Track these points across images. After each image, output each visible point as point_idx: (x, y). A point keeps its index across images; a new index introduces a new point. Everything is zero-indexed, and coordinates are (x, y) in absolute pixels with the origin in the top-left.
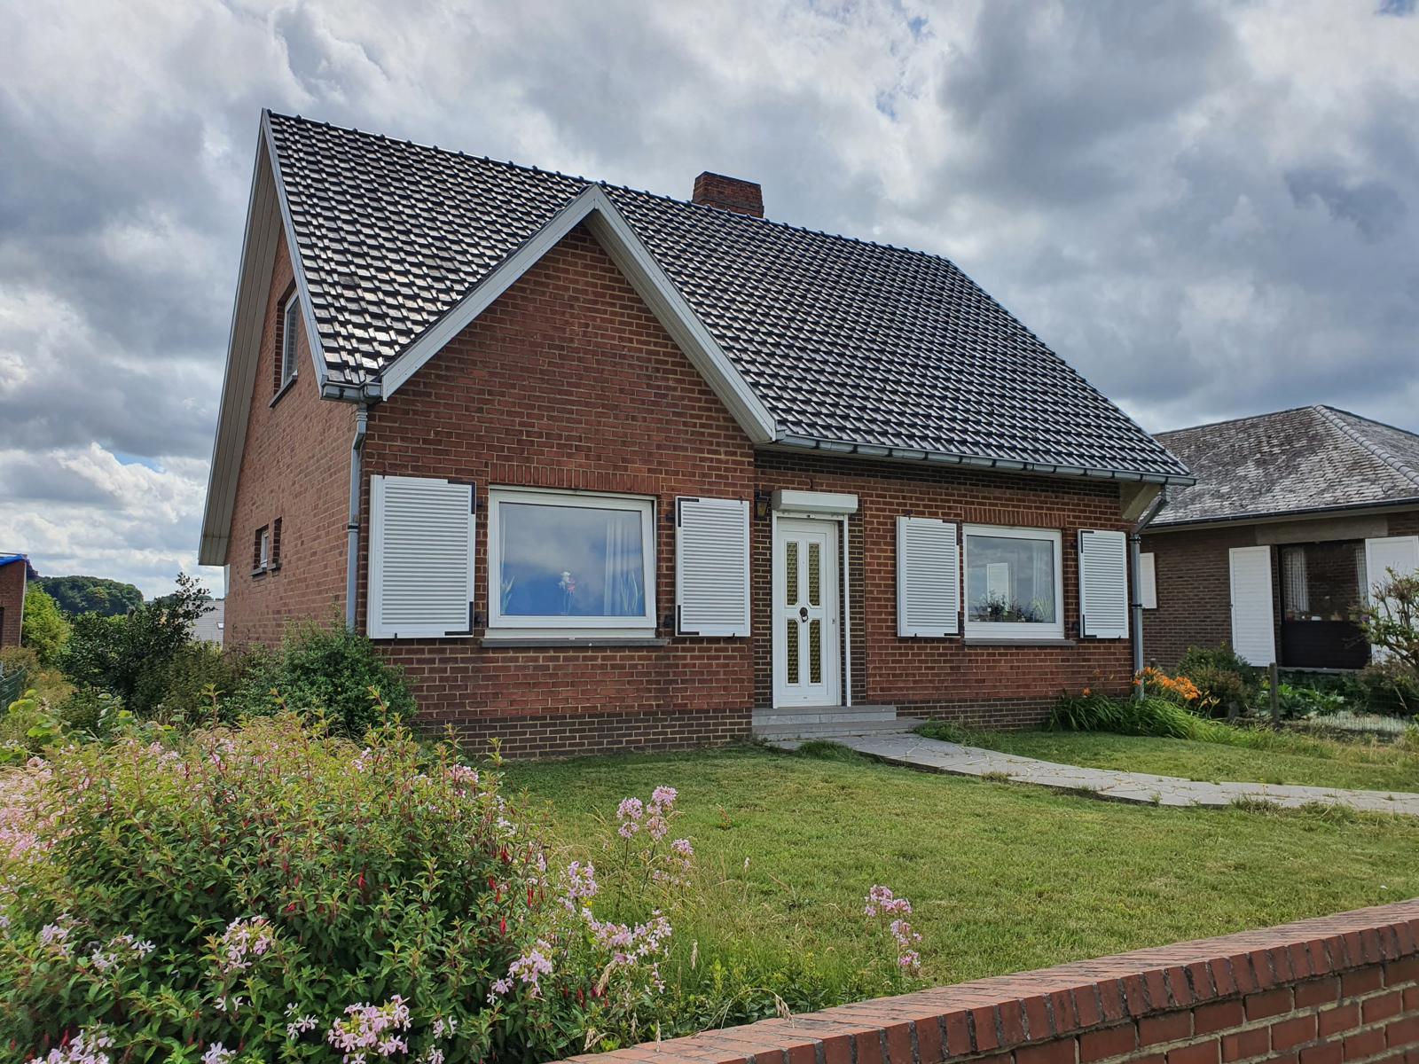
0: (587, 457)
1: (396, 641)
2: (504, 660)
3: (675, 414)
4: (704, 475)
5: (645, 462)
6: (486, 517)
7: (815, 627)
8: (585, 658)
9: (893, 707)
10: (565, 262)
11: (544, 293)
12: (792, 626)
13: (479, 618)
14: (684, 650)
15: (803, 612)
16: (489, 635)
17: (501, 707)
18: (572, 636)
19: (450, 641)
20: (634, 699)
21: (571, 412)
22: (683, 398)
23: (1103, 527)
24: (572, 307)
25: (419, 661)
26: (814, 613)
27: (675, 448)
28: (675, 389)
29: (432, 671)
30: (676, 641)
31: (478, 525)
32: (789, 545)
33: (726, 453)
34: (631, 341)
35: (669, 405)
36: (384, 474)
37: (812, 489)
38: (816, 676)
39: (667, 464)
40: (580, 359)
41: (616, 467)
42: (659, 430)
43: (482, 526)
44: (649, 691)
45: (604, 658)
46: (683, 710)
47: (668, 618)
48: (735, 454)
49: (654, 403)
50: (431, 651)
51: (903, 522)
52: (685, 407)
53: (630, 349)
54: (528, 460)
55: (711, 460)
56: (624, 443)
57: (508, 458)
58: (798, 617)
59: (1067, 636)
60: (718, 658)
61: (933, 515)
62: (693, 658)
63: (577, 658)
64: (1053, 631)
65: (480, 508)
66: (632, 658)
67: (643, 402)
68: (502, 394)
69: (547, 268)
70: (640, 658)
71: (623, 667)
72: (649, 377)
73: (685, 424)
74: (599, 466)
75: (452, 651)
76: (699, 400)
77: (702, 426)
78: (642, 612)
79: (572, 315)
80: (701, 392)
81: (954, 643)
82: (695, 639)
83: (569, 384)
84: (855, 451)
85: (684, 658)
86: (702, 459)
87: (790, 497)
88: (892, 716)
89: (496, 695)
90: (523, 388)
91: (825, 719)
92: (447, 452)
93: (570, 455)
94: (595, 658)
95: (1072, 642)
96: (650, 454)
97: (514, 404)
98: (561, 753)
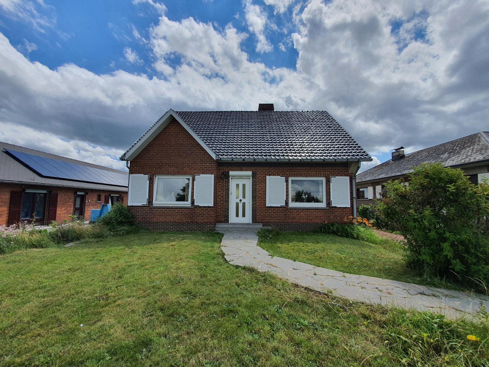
1: (133, 206)
5: (188, 167)
6: (153, 181)
7: (244, 204)
12: (237, 205)
13: (150, 202)
16: (154, 205)
17: (155, 220)
18: (170, 206)
20: (185, 220)
21: (171, 158)
22: (198, 152)
25: (139, 210)
26: (243, 201)
27: (196, 164)
28: (196, 150)
29: (141, 212)
30: (195, 207)
31: (150, 183)
33: (209, 164)
34: (186, 141)
35: (194, 154)
36: (132, 174)
37: (241, 171)
38: (244, 215)
39: (193, 167)
44: (188, 218)
47: (193, 202)
51: (268, 177)
54: (161, 169)
56: (183, 164)
57: (157, 169)
58: (239, 202)
61: (278, 175)
63: (171, 210)
64: (323, 205)
65: (150, 179)
67: (188, 154)
68: (156, 156)
70: (186, 211)
71: (182, 212)
72: (190, 149)
73: (198, 158)
74: (177, 169)
75: (145, 208)
76: (202, 152)
77: (203, 158)
78: (188, 201)
79: (172, 138)
81: (285, 208)
82: (200, 207)
85: (197, 211)
86: (203, 166)
88: (261, 226)
89: (154, 217)
90: (161, 154)
93: (171, 167)
94: (175, 210)
95: (328, 208)
97: (159, 158)
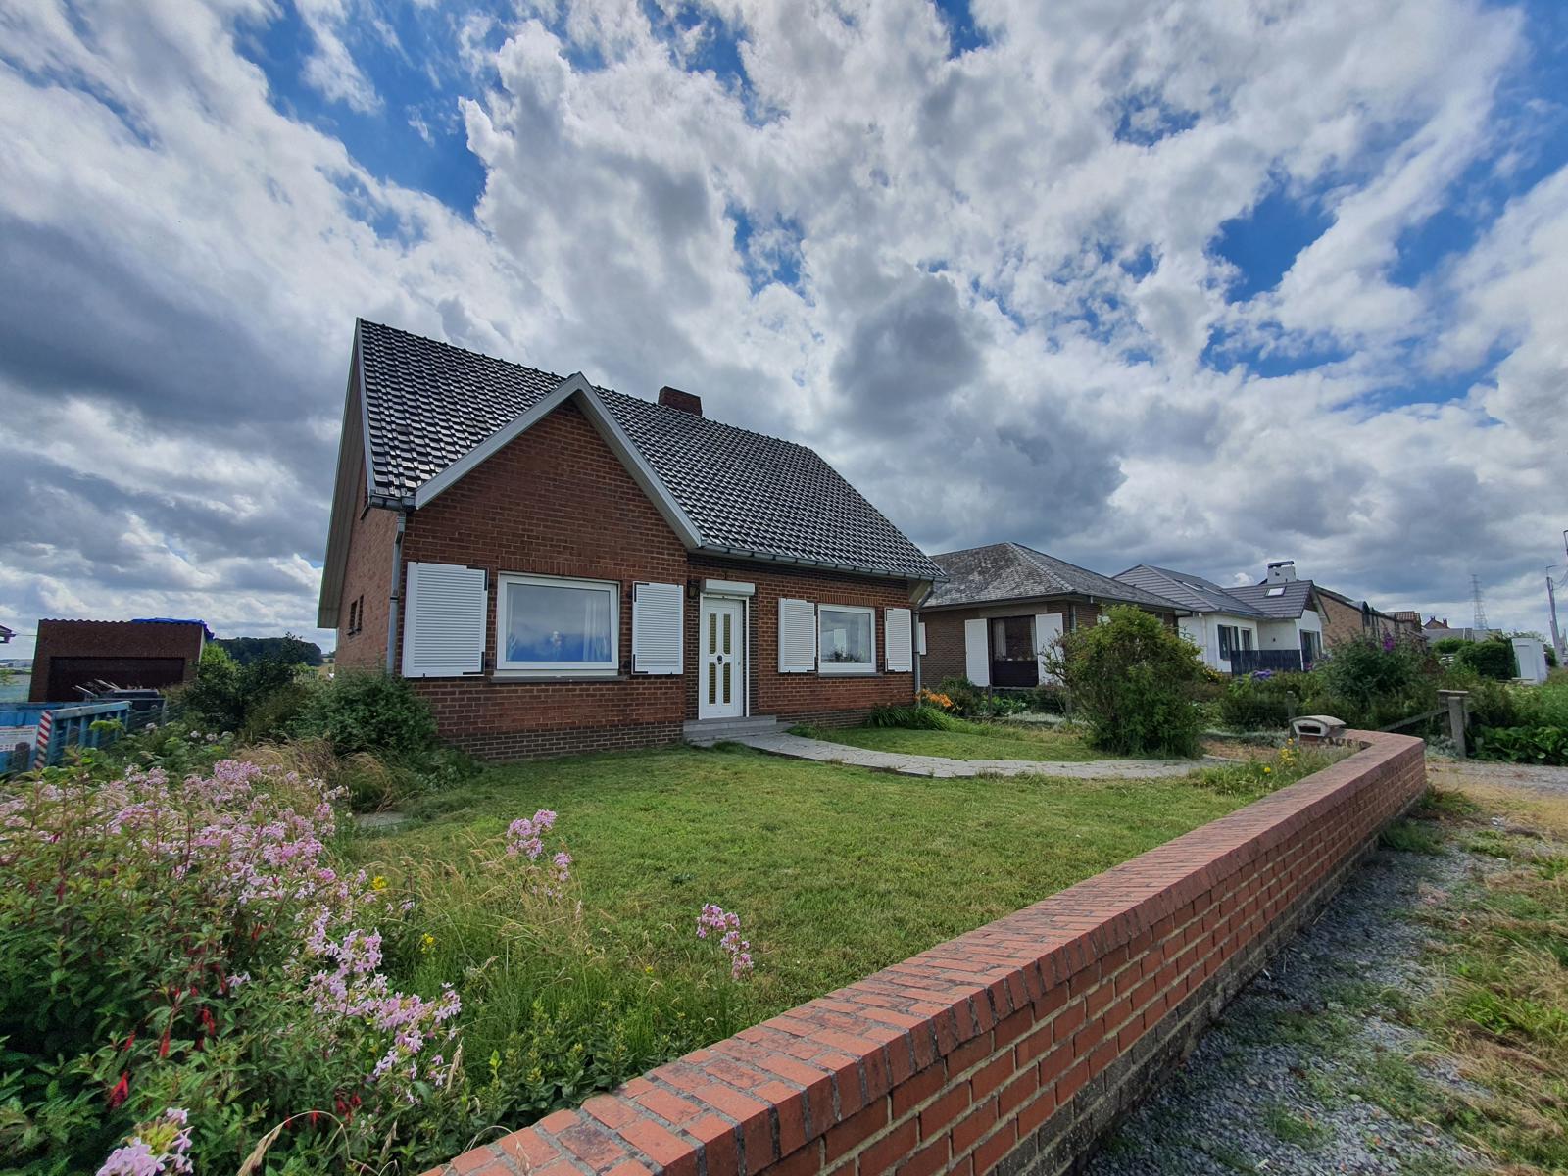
0: (571, 554)
1: (425, 679)
2: (508, 692)
3: (634, 527)
4: (653, 568)
5: (612, 558)
6: (496, 593)
7: (727, 667)
8: (568, 690)
9: (775, 717)
10: (559, 424)
11: (543, 444)
12: (712, 667)
13: (489, 662)
14: (638, 683)
15: (720, 658)
16: (497, 675)
17: (506, 724)
18: (558, 675)
19: (467, 679)
20: (603, 717)
21: (560, 523)
22: (639, 517)
23: (898, 606)
24: (563, 454)
25: (443, 693)
26: (726, 659)
27: (634, 550)
28: (634, 511)
29: (453, 700)
30: (633, 677)
31: (489, 598)
32: (711, 615)
33: (669, 554)
34: (604, 478)
35: (629, 521)
36: (418, 561)
37: (726, 579)
38: (727, 699)
39: (627, 560)
40: (567, 489)
41: (591, 561)
42: (623, 537)
43: (492, 600)
44: (612, 711)
45: (581, 690)
46: (637, 724)
47: (627, 662)
48: (674, 555)
49: (618, 519)
50: (452, 686)
51: (783, 601)
52: (640, 523)
53: (604, 484)
54: (528, 554)
55: (658, 558)
56: (598, 546)
57: (514, 553)
58: (716, 661)
59: (878, 671)
60: (661, 688)
61: (801, 597)
62: (644, 689)
63: (561, 690)
64: (870, 668)
65: (491, 586)
66: (601, 689)
67: (612, 519)
68: (510, 509)
69: (546, 427)
70: (607, 689)
71: (593, 695)
72: (617, 502)
73: (641, 534)
74: (580, 560)
75: (468, 686)
76: (650, 519)
77: (652, 535)
78: (609, 659)
79: (564, 459)
80: (652, 514)
81: (813, 676)
82: (646, 676)
83: (560, 505)
84: (752, 555)
85: (638, 689)
86: (652, 558)
87: (711, 584)
88: (774, 722)
89: (501, 716)
90: (526, 505)
91: (732, 725)
92: (468, 548)
93: (559, 552)
94: (575, 690)
95: (880, 674)
96: (617, 553)
97: (518, 516)
98: (549, 754)
